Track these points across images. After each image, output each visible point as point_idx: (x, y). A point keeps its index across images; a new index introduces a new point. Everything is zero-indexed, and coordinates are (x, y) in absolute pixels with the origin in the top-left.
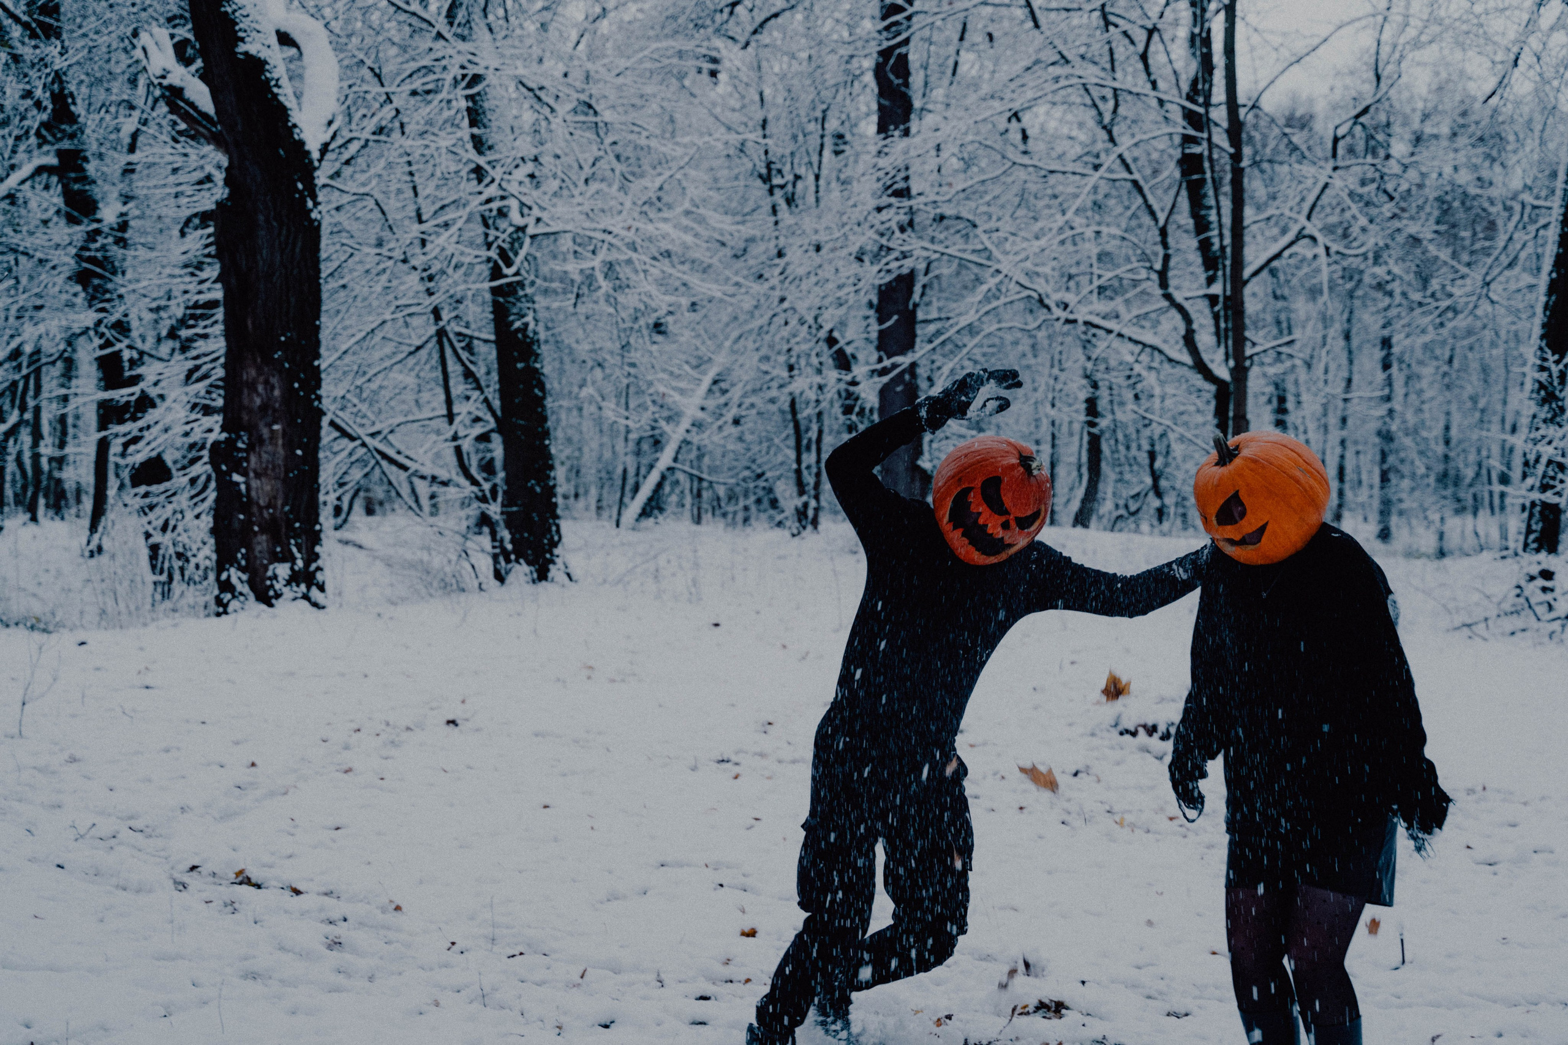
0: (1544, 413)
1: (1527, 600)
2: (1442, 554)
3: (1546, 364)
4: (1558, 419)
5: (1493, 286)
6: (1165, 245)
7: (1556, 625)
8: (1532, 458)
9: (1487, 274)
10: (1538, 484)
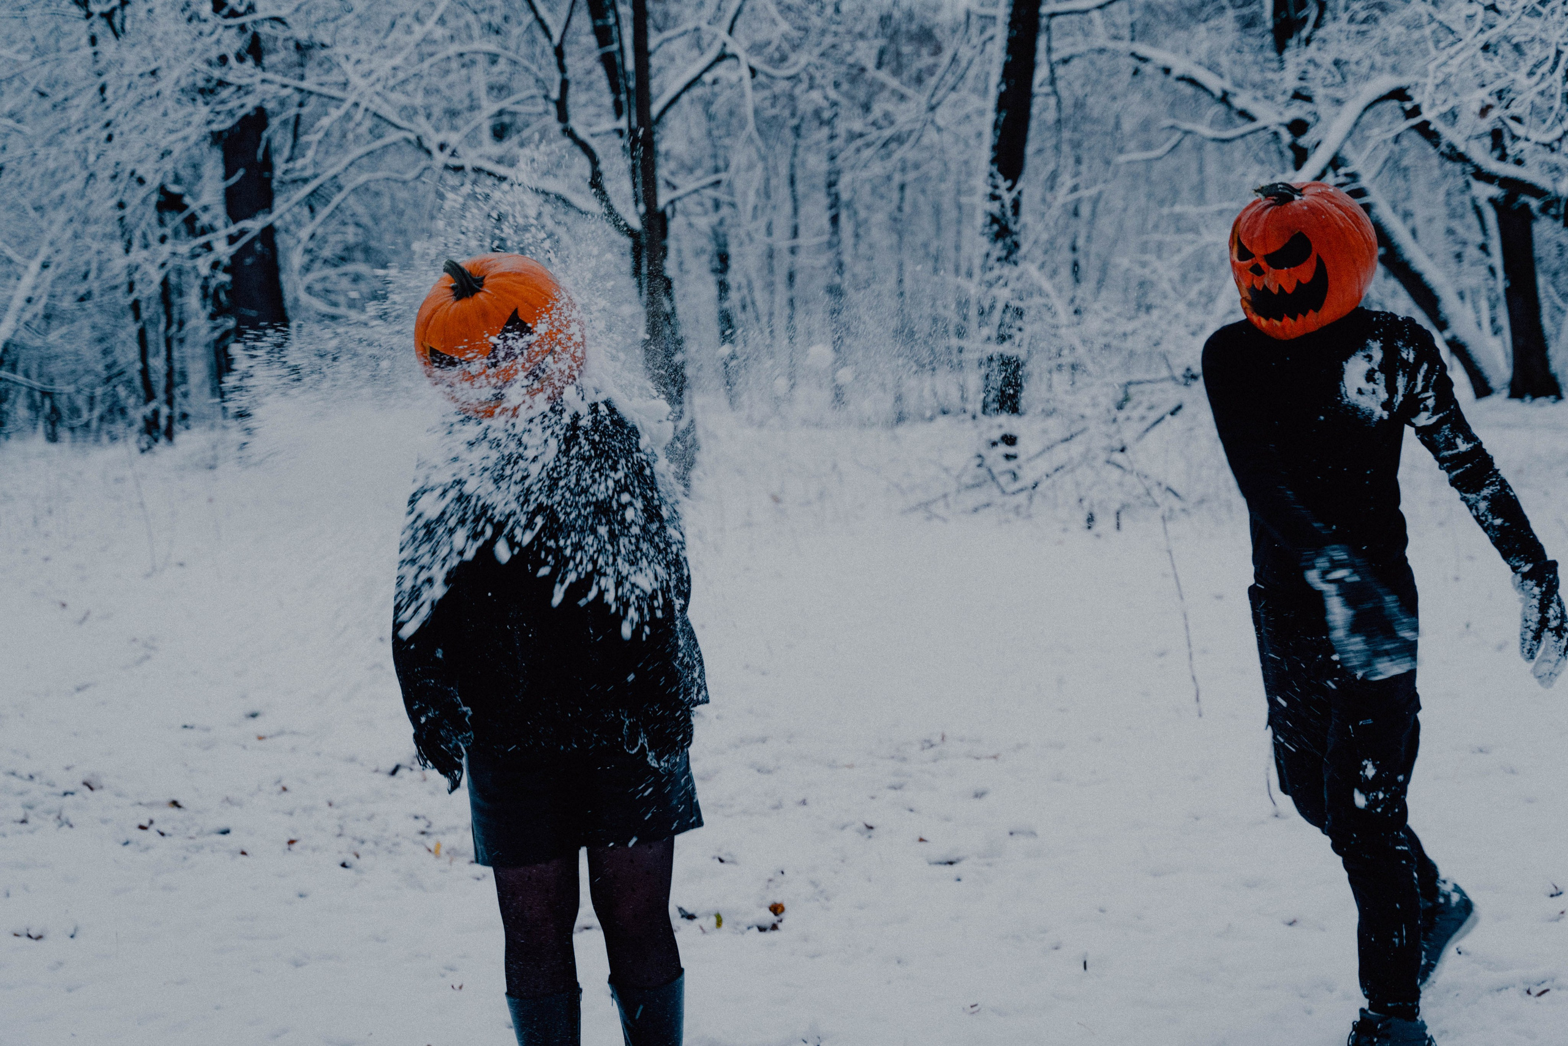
0: (998, 250)
1: (990, 470)
2: (900, 419)
3: (998, 192)
4: (1013, 257)
5: (940, 111)
6: (562, 68)
7: (1022, 498)
8: (986, 305)
9: (933, 95)
10: (994, 335)
